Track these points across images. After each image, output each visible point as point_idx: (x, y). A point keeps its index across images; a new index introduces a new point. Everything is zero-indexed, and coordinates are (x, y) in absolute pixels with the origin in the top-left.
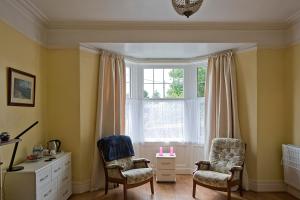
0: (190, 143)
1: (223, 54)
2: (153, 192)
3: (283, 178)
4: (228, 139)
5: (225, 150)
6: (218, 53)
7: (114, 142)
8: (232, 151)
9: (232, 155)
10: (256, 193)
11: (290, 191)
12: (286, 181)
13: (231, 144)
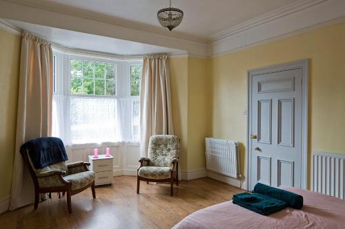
0: (123, 143)
1: (158, 57)
2: (94, 197)
3: (206, 166)
4: (164, 136)
5: (162, 146)
6: (154, 55)
7: (45, 145)
8: (169, 146)
9: (169, 150)
10: (187, 181)
11: (211, 175)
12: (208, 168)
13: (168, 140)
